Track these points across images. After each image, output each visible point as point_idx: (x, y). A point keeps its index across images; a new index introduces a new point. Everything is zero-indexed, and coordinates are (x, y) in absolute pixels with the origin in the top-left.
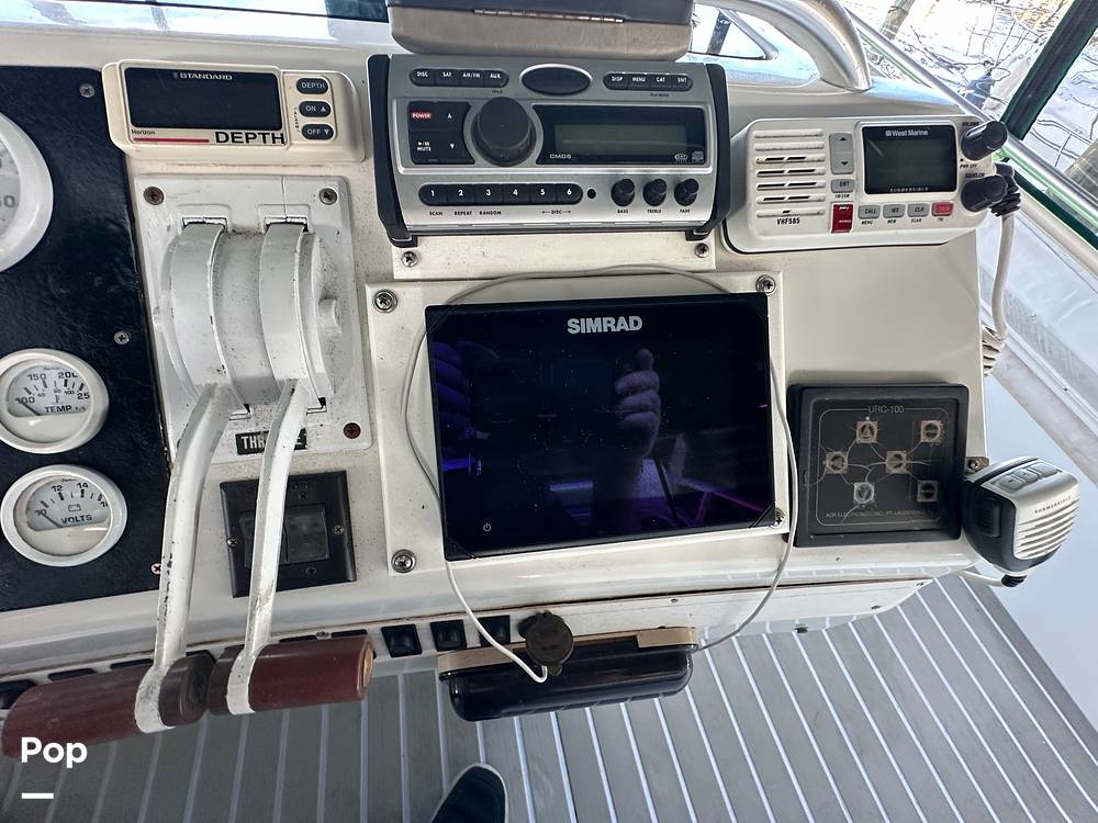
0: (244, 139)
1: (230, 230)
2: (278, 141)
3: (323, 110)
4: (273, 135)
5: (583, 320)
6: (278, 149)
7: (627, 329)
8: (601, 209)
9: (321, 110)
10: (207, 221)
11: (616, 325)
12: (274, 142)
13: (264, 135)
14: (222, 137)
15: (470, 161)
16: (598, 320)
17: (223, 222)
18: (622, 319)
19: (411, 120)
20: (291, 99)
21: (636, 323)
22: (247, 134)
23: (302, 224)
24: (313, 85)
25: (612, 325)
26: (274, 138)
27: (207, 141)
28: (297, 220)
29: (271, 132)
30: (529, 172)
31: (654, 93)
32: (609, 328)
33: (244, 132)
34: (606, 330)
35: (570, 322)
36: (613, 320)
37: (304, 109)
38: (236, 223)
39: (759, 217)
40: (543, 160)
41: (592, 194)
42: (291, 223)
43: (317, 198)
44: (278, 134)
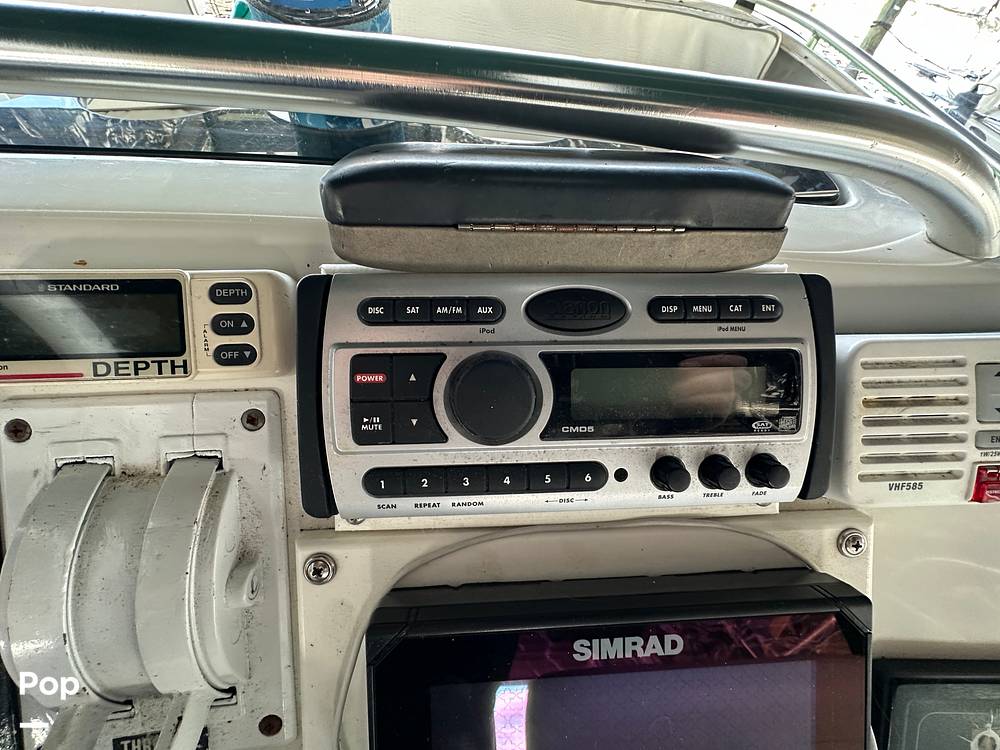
0: (132, 370)
1: (118, 472)
2: (179, 371)
3: (244, 325)
4: (173, 362)
5: (595, 642)
6: (179, 383)
7: (661, 653)
9: (242, 324)
10: (88, 461)
11: (644, 648)
12: (173, 372)
13: (160, 363)
14: (102, 369)
15: (441, 439)
16: (618, 641)
17: (109, 461)
18: (654, 640)
19: (354, 385)
20: (200, 312)
21: (674, 645)
22: (136, 363)
23: (216, 457)
24: (231, 292)
25: (639, 649)
26: (173, 367)
27: (82, 375)
28: (209, 454)
29: (169, 359)
30: (530, 448)
31: (724, 325)
32: (634, 653)
33: (132, 360)
34: (629, 655)
35: (577, 645)
36: (640, 641)
37: (219, 325)
38: (125, 461)
39: (862, 478)
40: (551, 434)
41: (621, 475)
42: (201, 457)
43: (238, 423)
44: (179, 361)
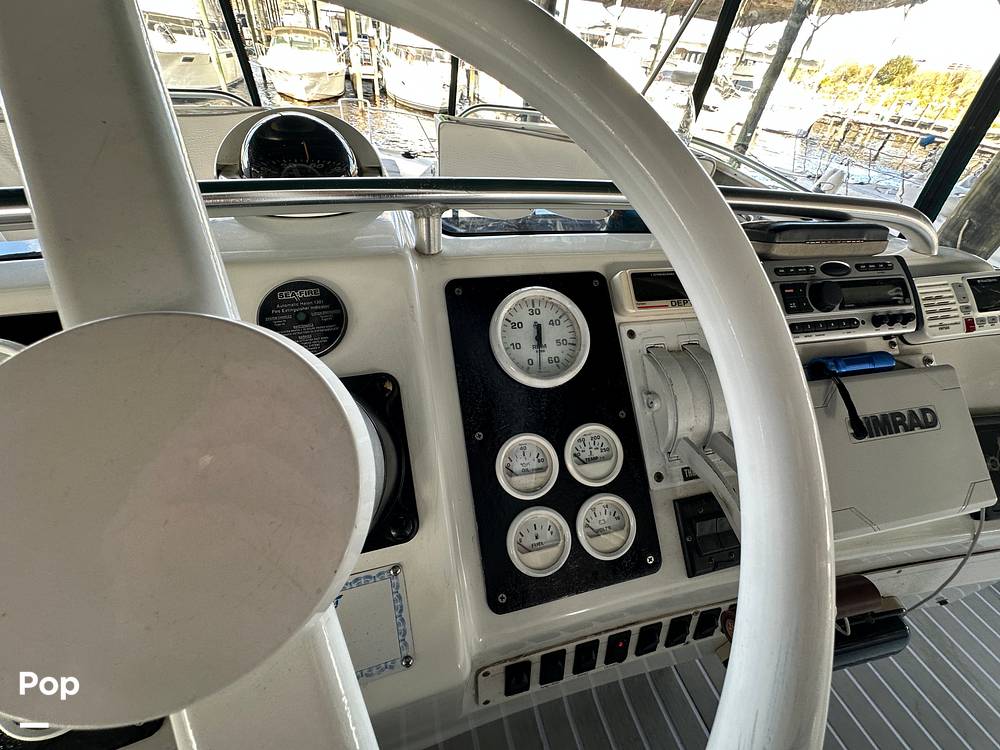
0: (683, 304)
8: (868, 329)
10: (655, 346)
14: (674, 304)
15: (811, 311)
17: (663, 346)
22: (684, 301)
27: (668, 306)
30: (836, 314)
31: (879, 272)
33: (682, 300)
38: (668, 346)
39: (930, 327)
40: (842, 308)
41: (863, 323)
42: (692, 343)
